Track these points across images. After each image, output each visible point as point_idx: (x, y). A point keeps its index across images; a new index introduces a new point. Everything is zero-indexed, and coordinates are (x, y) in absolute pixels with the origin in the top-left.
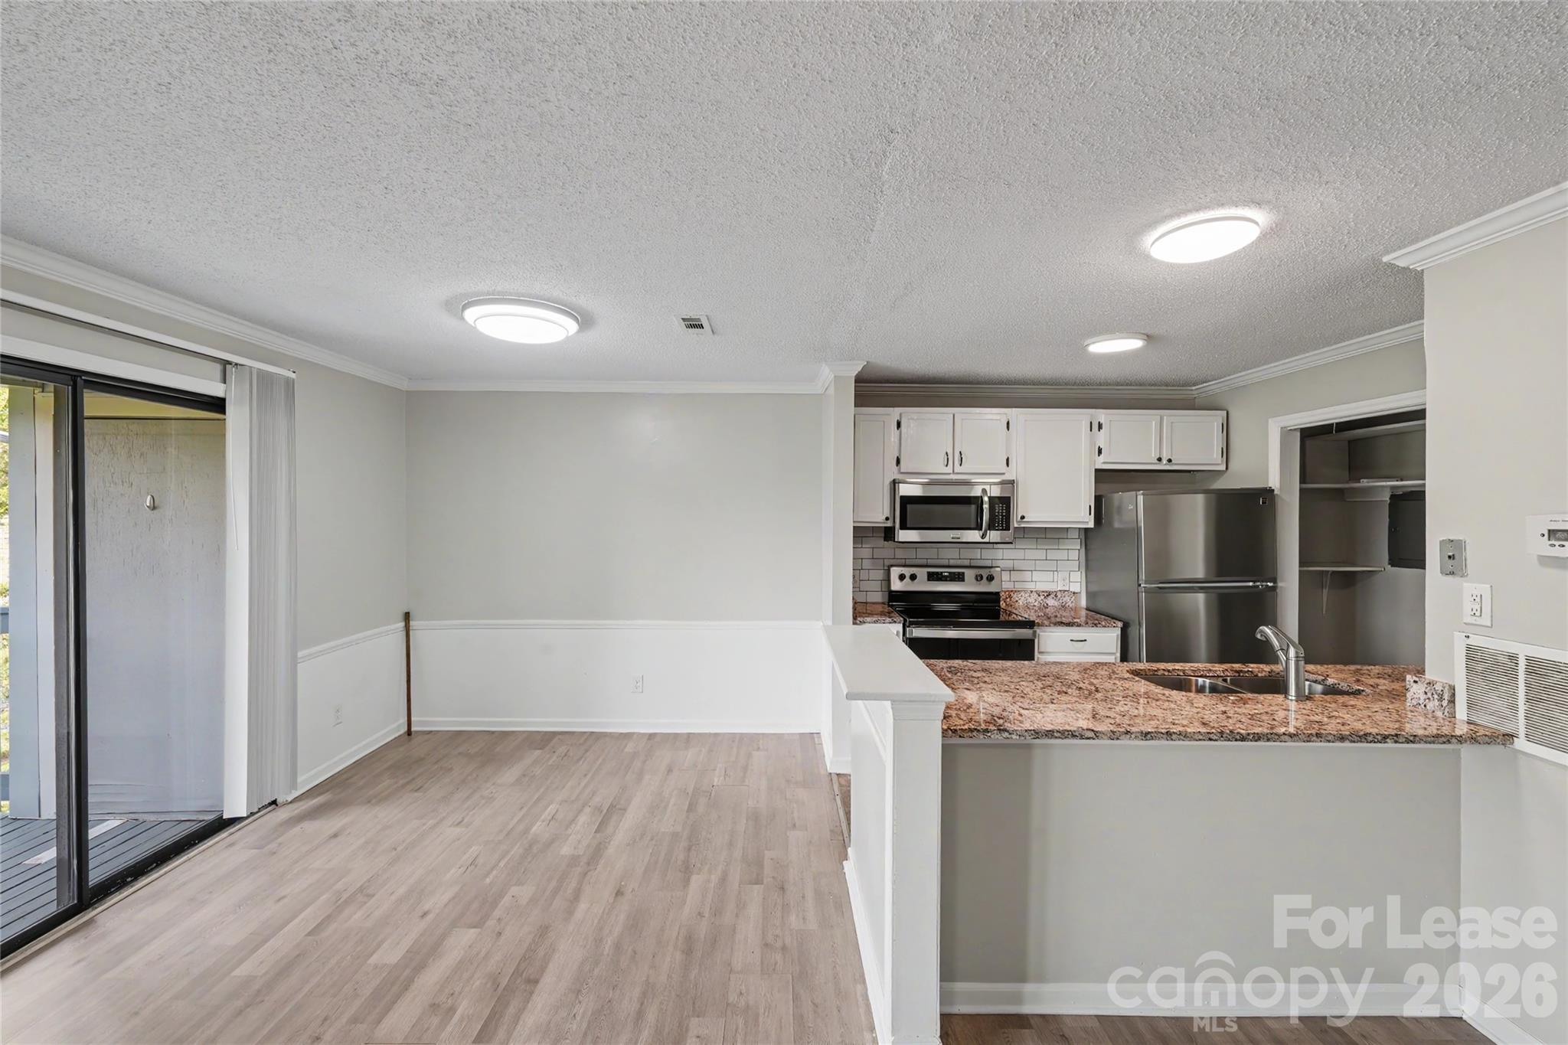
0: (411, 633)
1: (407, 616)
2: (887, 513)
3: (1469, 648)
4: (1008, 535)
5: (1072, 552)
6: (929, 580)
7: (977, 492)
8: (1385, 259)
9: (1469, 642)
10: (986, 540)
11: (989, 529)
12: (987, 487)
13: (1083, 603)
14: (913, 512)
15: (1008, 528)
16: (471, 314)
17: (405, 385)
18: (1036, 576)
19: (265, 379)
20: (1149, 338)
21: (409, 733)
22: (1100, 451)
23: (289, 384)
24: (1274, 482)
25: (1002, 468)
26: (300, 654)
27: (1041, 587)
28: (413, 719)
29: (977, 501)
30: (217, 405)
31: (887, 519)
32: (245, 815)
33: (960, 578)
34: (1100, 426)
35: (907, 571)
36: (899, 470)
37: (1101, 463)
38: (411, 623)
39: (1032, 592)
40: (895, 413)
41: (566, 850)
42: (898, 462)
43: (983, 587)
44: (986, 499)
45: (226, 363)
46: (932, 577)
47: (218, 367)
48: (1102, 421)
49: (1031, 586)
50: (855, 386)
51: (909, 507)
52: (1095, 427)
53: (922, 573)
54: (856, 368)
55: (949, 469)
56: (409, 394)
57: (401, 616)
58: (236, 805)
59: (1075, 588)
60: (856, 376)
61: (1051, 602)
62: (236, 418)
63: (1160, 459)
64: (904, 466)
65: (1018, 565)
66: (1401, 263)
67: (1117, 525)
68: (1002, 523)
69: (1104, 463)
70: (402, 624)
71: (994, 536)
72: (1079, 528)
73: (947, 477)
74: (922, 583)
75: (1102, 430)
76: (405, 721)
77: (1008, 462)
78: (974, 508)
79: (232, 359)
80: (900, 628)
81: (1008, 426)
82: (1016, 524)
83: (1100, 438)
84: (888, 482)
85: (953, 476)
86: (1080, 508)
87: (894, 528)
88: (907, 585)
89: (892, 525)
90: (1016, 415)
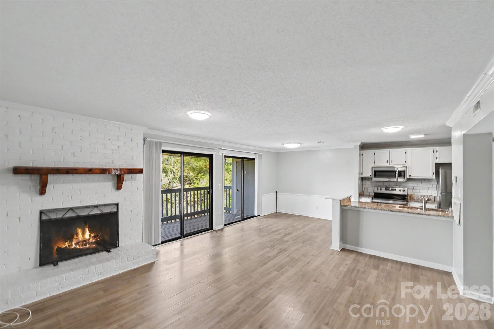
0: (277, 195)
1: (277, 192)
2: (371, 174)
4: (405, 180)
7: (396, 169)
10: (398, 181)
11: (399, 178)
12: (398, 168)
14: (377, 173)
15: (405, 178)
16: (285, 145)
17: (277, 152)
18: (421, 191)
19: (259, 155)
20: (425, 135)
21: (277, 212)
22: (437, 158)
23: (262, 155)
25: (404, 163)
26: (263, 195)
27: (423, 194)
28: (277, 210)
30: (254, 159)
31: (371, 176)
32: (257, 215)
33: (395, 190)
34: (437, 151)
35: (379, 188)
36: (374, 164)
37: (437, 161)
38: (277, 193)
39: (419, 195)
40: (373, 151)
41: (298, 227)
42: (374, 162)
43: (402, 193)
44: (397, 171)
45: (255, 153)
46: (386, 189)
47: (254, 154)
48: (437, 150)
50: (359, 147)
51: (376, 173)
52: (435, 151)
53: (383, 189)
54: (359, 144)
55: (388, 164)
56: (277, 153)
59: (435, 195)
62: (256, 161)
64: (376, 164)
65: (415, 188)
66: (449, 126)
68: (403, 177)
70: (276, 193)
71: (401, 180)
73: (388, 166)
74: (383, 191)
75: (438, 153)
76: (276, 210)
77: (406, 162)
78: (395, 173)
79: (256, 153)
80: (371, 199)
81: (406, 153)
82: (408, 177)
83: (437, 155)
84: (371, 167)
85: (389, 166)
86: (430, 174)
87: (372, 178)
88: (379, 191)
89: (372, 177)
90: (409, 150)
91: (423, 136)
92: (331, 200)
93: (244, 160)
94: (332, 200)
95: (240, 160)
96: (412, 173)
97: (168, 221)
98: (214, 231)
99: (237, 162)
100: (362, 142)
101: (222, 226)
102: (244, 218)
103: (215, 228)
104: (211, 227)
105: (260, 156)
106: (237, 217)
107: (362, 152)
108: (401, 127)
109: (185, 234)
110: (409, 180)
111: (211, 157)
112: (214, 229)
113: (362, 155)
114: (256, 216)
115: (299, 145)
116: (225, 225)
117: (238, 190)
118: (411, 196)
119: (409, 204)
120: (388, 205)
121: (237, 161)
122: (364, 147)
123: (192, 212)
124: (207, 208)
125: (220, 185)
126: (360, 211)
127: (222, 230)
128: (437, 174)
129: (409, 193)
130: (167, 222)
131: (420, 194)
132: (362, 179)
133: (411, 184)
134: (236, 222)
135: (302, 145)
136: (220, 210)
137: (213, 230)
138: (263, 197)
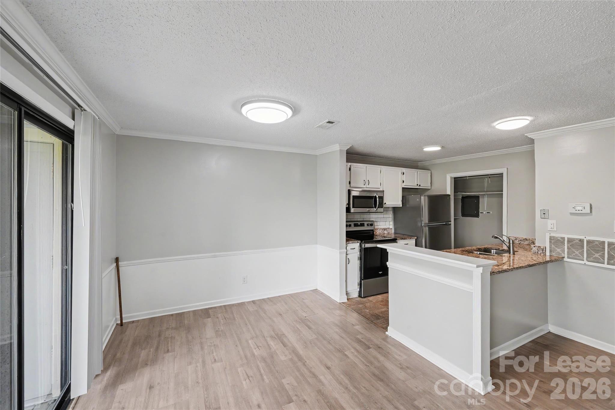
1: (117, 260)
2: (347, 202)
3: (550, 237)
5: (390, 215)
8: (525, 135)
9: (550, 235)
10: (377, 211)
11: (378, 208)
13: (393, 231)
14: (356, 200)
18: (381, 223)
20: (443, 147)
21: (122, 324)
22: (403, 182)
24: (448, 192)
25: (379, 186)
27: (383, 227)
28: (123, 316)
29: (375, 198)
30: (70, 134)
31: (347, 204)
33: (362, 225)
34: (404, 173)
37: (404, 185)
38: (120, 263)
39: (380, 229)
40: (349, 165)
42: (350, 183)
43: (369, 228)
44: (377, 197)
46: (356, 225)
49: (380, 227)
50: (346, 155)
52: (402, 173)
53: (353, 225)
54: (346, 148)
55: (365, 186)
57: (114, 260)
60: (346, 150)
61: (386, 232)
63: (417, 185)
64: (352, 185)
65: (376, 220)
66: (529, 136)
67: (408, 206)
68: (381, 206)
70: (115, 265)
72: (392, 207)
74: (354, 228)
76: (119, 317)
77: (381, 184)
81: (381, 172)
83: (404, 177)
85: (366, 189)
86: (399, 200)
87: (350, 208)
88: (348, 229)
90: (383, 168)
96: (387, 200)
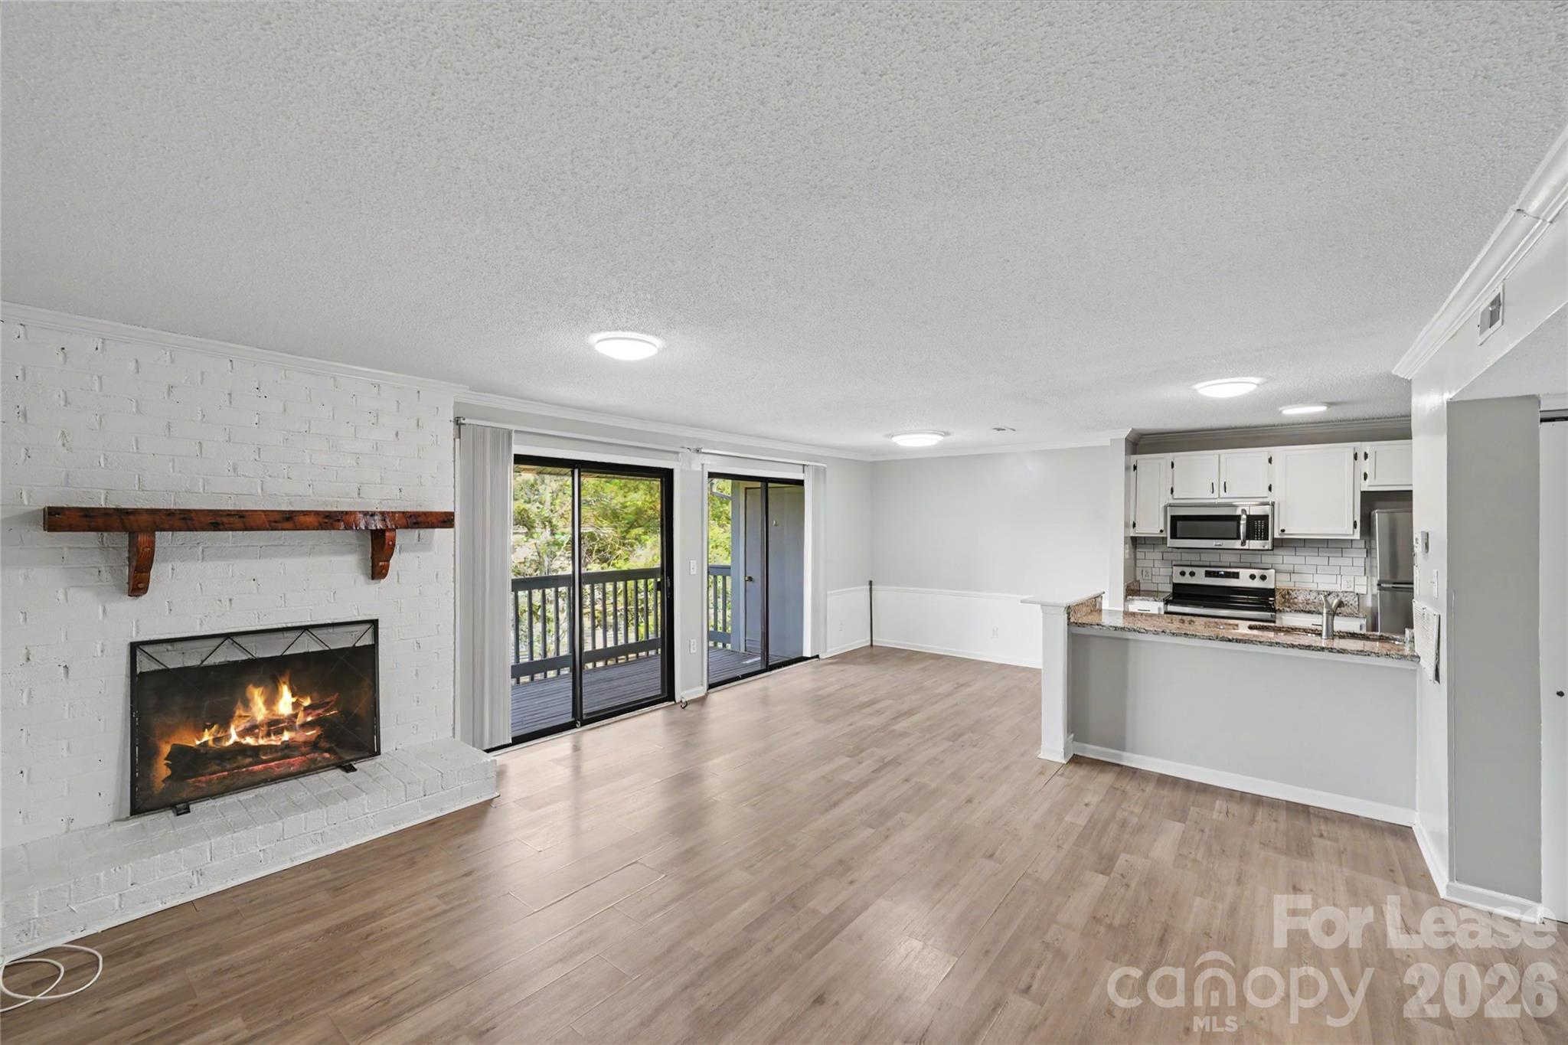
0: (873, 593)
1: (871, 583)
2: (1162, 527)
4: (1268, 545)
5: (1358, 560)
6: (1206, 576)
7: (1239, 512)
10: (1246, 547)
11: (1249, 539)
12: (1247, 508)
14: (1182, 524)
15: (1266, 538)
16: (895, 439)
17: (871, 460)
18: (1317, 578)
19: (817, 469)
21: (872, 645)
22: (1365, 477)
23: (825, 468)
25: (1266, 492)
26: (828, 593)
27: (1321, 588)
28: (873, 639)
29: (1237, 518)
30: (801, 483)
31: (1161, 531)
32: (810, 656)
33: (1236, 576)
34: (1366, 456)
35: (1188, 570)
36: (1173, 497)
37: (1367, 486)
38: (873, 587)
39: (1311, 591)
40: (1169, 457)
42: (1172, 491)
43: (1256, 584)
44: (1244, 517)
45: (804, 465)
46: (1208, 574)
47: (802, 467)
48: (1368, 452)
49: (1311, 586)
51: (1179, 523)
52: (1361, 456)
53: (1200, 572)
54: (1124, 433)
55: (1215, 495)
56: (872, 463)
57: (868, 583)
58: (807, 653)
59: (1362, 590)
60: (1126, 439)
62: (808, 488)
64: (1177, 494)
65: (1298, 568)
66: (1403, 375)
68: (1261, 534)
69: (1369, 486)
70: (868, 587)
71: (1254, 544)
73: (1213, 501)
74: (1200, 579)
75: (1368, 460)
76: (869, 638)
77: (1270, 489)
78: (1234, 523)
79: (805, 463)
80: (1161, 604)
81: (1270, 461)
82: (1277, 536)
83: (1366, 466)
84: (1162, 505)
85: (1219, 501)
86: (1343, 523)
87: (1166, 538)
88: (1187, 580)
89: (1165, 536)
90: (1278, 452)
91: (1323, 408)
92: (1039, 606)
93: (770, 485)
94: (1042, 605)
95: (758, 484)
96: (1290, 523)
97: (536, 675)
98: (676, 703)
99: (748, 490)
100: (1134, 427)
101: (702, 688)
102: (770, 664)
103: (681, 693)
104: (668, 693)
105: (820, 473)
106: (748, 662)
107: (1134, 458)
108: (1257, 380)
109: (587, 714)
110: (1280, 544)
111: (666, 476)
112: (678, 699)
113: (1135, 468)
114: (807, 659)
115: (940, 438)
116: (711, 686)
117: (750, 579)
118: (1287, 595)
119: (1281, 618)
120: (1216, 620)
121: (746, 489)
122: (1141, 443)
123: (609, 646)
124: (657, 636)
125: (693, 563)
126: (1127, 640)
127: (701, 701)
128: (1366, 525)
129: (1280, 585)
130: (532, 679)
131: (1313, 586)
132: (1135, 542)
133: (1286, 559)
134: (745, 676)
135: (948, 438)
136: (695, 640)
137: (673, 703)
138: (829, 599)
